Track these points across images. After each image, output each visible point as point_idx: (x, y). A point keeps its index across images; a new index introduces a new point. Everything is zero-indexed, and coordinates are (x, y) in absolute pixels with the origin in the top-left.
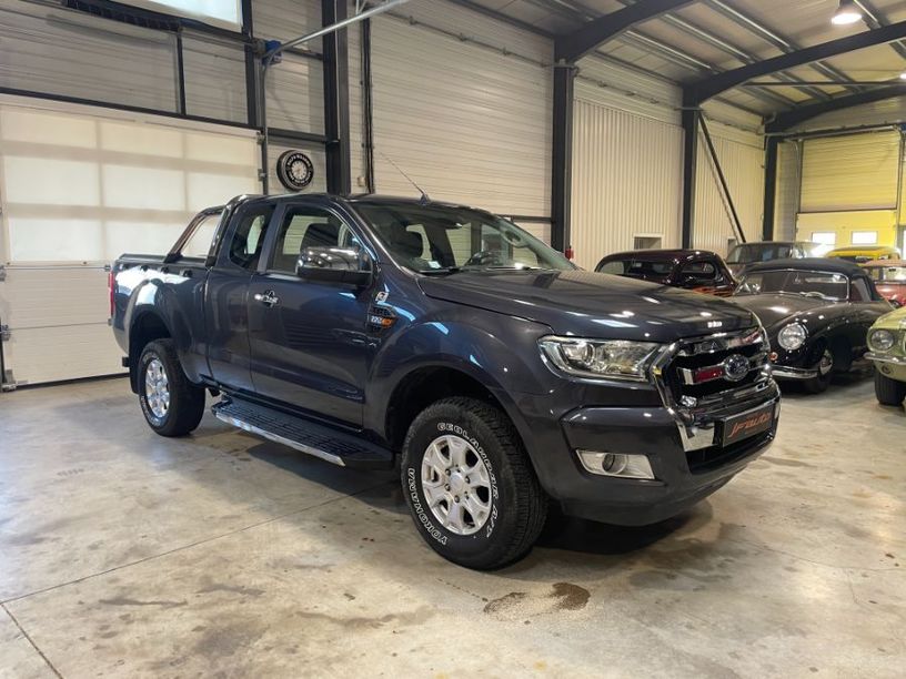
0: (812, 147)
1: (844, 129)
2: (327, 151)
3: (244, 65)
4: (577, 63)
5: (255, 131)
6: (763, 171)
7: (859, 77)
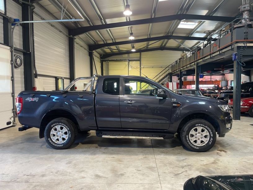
0: (110, 63)
1: (117, 60)
2: (23, 55)
3: (3, 24)
4: (75, 37)
5: (9, 47)
6: (100, 68)
7: (121, 49)
